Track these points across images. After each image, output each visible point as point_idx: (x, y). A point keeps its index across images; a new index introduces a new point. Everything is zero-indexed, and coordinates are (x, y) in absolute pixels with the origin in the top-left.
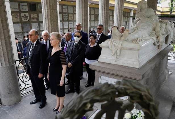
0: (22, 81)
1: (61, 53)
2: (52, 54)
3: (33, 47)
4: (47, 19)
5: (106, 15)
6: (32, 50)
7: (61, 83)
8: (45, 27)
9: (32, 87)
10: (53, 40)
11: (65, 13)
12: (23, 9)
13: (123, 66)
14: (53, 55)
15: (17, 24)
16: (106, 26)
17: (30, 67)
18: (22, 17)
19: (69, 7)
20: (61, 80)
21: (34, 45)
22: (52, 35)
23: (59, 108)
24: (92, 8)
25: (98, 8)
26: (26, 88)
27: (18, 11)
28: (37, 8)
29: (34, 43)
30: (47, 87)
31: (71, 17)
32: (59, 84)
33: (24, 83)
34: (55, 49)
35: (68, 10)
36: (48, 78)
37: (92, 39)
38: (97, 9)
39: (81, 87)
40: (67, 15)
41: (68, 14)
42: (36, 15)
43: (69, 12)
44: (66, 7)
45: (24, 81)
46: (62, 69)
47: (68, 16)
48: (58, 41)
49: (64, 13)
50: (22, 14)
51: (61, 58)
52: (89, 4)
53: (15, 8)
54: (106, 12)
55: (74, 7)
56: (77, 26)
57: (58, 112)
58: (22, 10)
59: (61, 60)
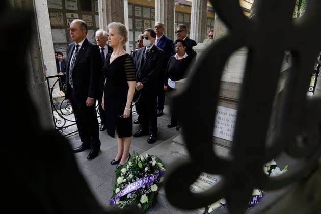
0: (59, 114)
1: (127, 59)
2: (111, 60)
3: (77, 50)
4: (105, 10)
5: (203, 17)
6: (76, 55)
7: (126, 113)
8: (101, 24)
9: (76, 125)
10: (112, 35)
11: (139, 18)
12: (69, 6)
13: (232, 83)
14: (112, 63)
15: (58, 30)
16: (201, 34)
17: (72, 86)
18: (68, 20)
19: (144, 8)
20: (126, 108)
21: (80, 48)
22: (112, 27)
23: (122, 159)
24: (180, 12)
25: (190, 14)
26: (67, 127)
27: (61, 8)
28: (92, 6)
29: (79, 44)
30: (103, 127)
31: (147, 24)
32: (123, 114)
33: (63, 118)
34: (117, 53)
35: (142, 14)
36: (103, 105)
37: (180, 46)
38: (187, 15)
39: (161, 128)
40: (140, 20)
41: (143, 19)
42: (91, 17)
43: (144, 16)
44: (140, 8)
45: (63, 114)
46: (128, 88)
47: (143, 22)
48: (121, 39)
49: (136, 17)
50: (67, 14)
51: (126, 68)
52: (176, 3)
53: (55, 4)
54: (203, 12)
55: (153, 10)
56: (156, 27)
57: (119, 165)
58: (67, 8)
59: (126, 71)
